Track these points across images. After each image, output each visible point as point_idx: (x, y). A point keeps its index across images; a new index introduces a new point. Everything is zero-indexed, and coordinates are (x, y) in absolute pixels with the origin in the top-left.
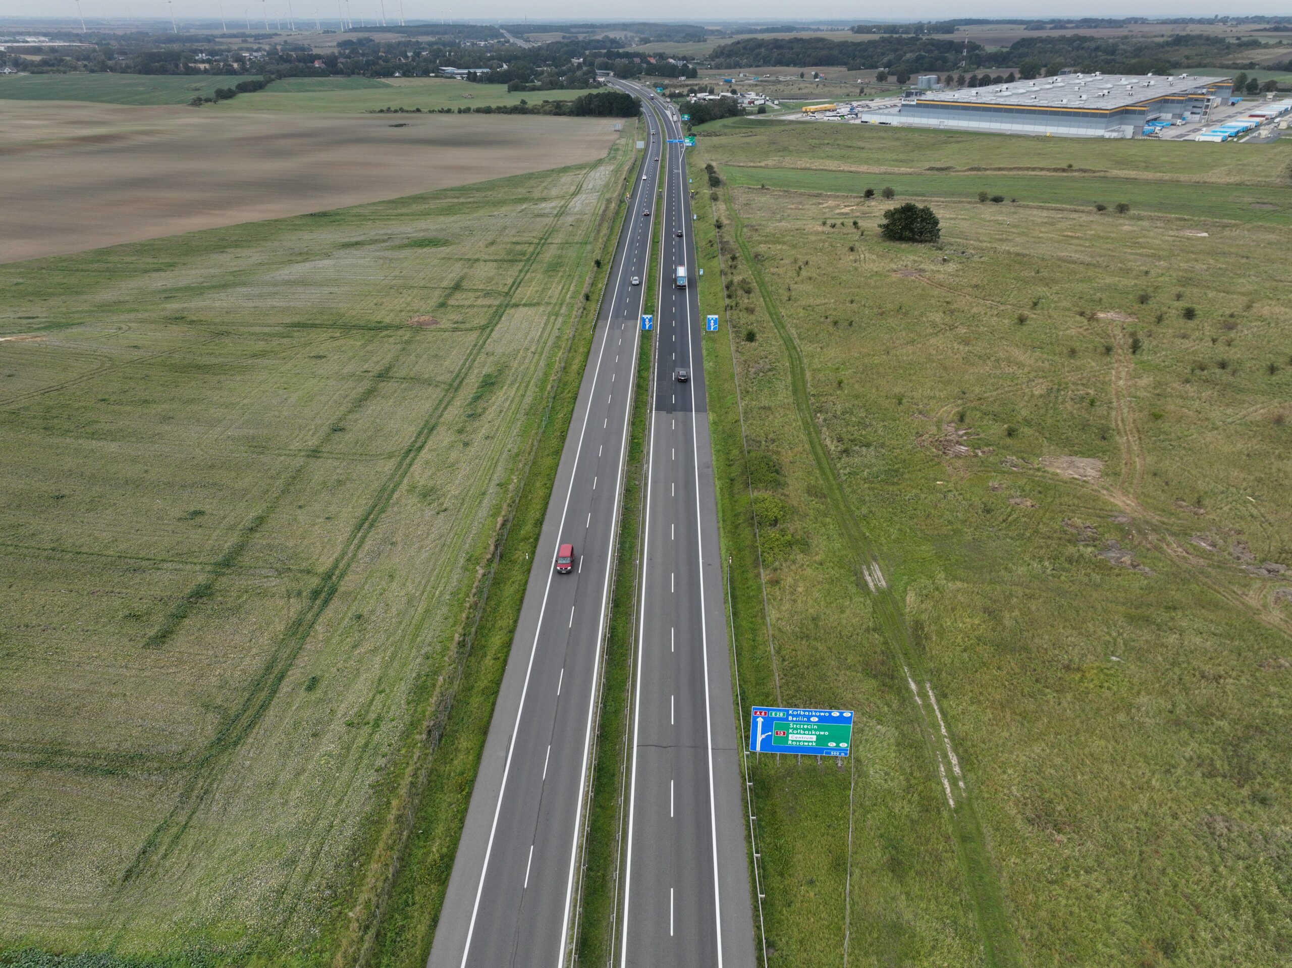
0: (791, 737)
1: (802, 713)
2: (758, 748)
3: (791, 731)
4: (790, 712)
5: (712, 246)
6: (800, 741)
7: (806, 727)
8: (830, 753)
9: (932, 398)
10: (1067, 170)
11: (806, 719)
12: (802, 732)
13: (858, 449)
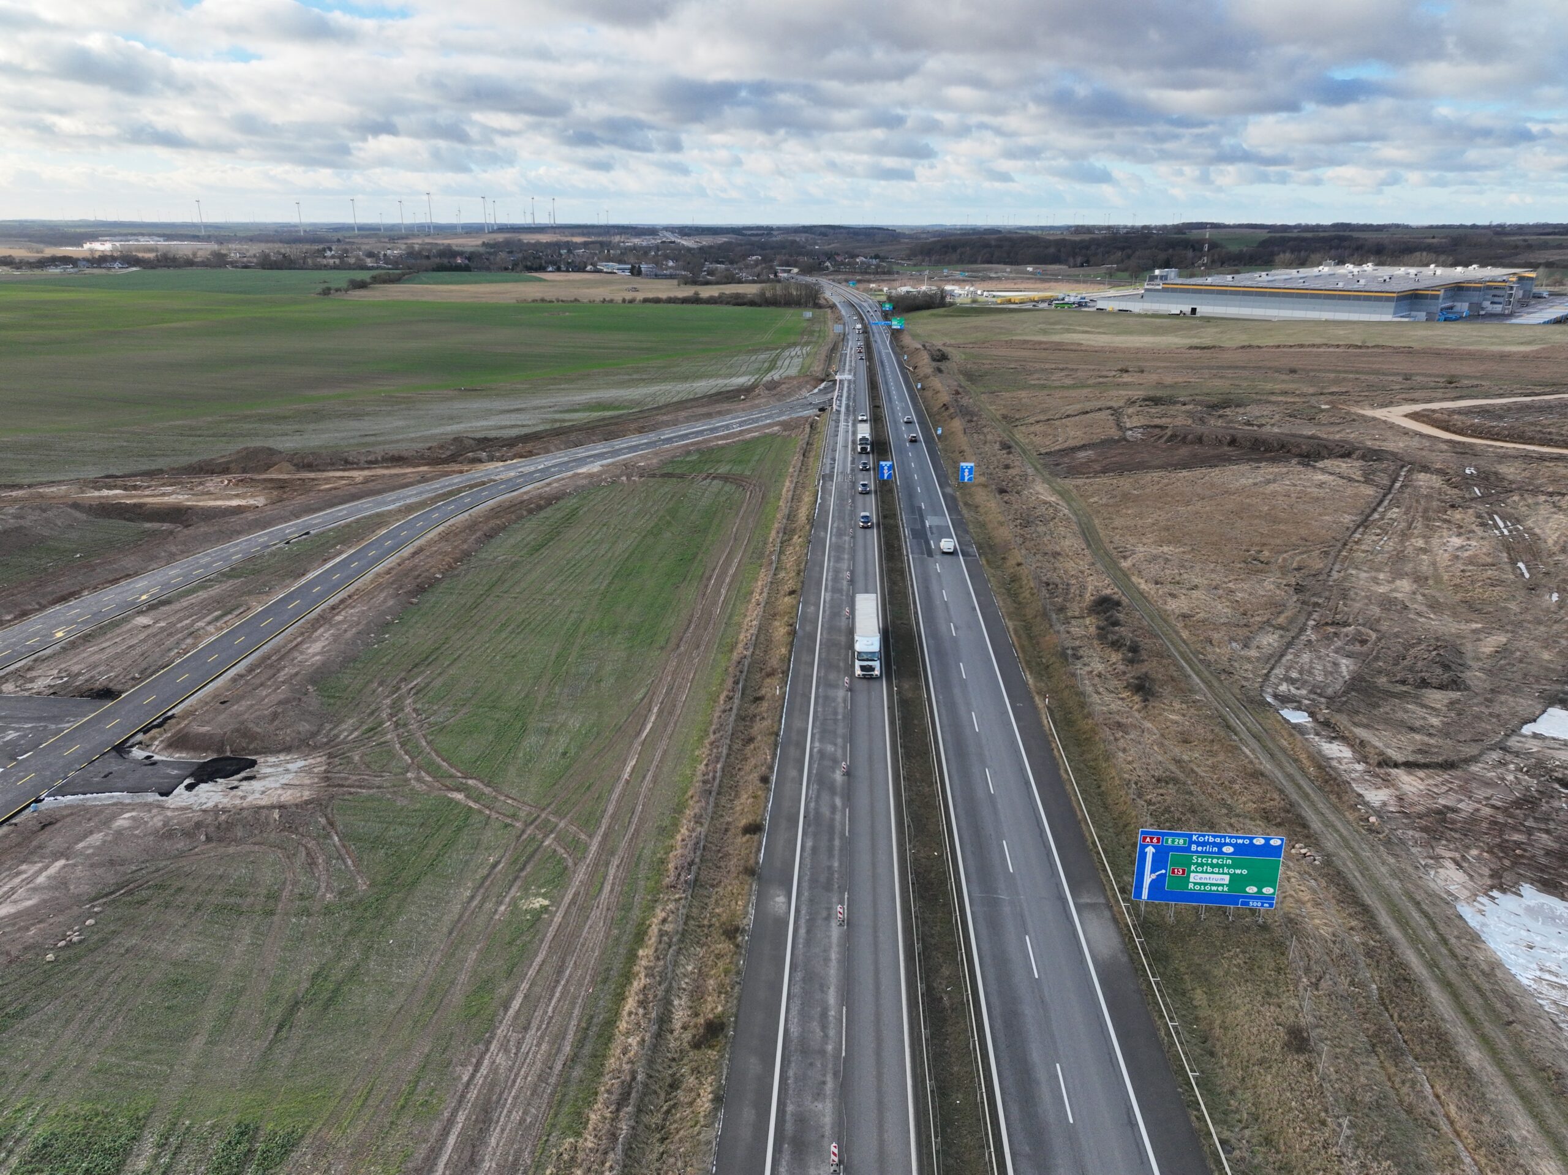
0: (1194, 878)
1: (1211, 840)
2: (1145, 895)
3: (1193, 868)
4: (1194, 838)
5: (947, 409)
6: (1205, 884)
7: (1215, 861)
8: (1247, 904)
9: (1264, 545)
10: (1360, 347)
11: (1216, 849)
12: (1209, 869)
13: (1184, 591)
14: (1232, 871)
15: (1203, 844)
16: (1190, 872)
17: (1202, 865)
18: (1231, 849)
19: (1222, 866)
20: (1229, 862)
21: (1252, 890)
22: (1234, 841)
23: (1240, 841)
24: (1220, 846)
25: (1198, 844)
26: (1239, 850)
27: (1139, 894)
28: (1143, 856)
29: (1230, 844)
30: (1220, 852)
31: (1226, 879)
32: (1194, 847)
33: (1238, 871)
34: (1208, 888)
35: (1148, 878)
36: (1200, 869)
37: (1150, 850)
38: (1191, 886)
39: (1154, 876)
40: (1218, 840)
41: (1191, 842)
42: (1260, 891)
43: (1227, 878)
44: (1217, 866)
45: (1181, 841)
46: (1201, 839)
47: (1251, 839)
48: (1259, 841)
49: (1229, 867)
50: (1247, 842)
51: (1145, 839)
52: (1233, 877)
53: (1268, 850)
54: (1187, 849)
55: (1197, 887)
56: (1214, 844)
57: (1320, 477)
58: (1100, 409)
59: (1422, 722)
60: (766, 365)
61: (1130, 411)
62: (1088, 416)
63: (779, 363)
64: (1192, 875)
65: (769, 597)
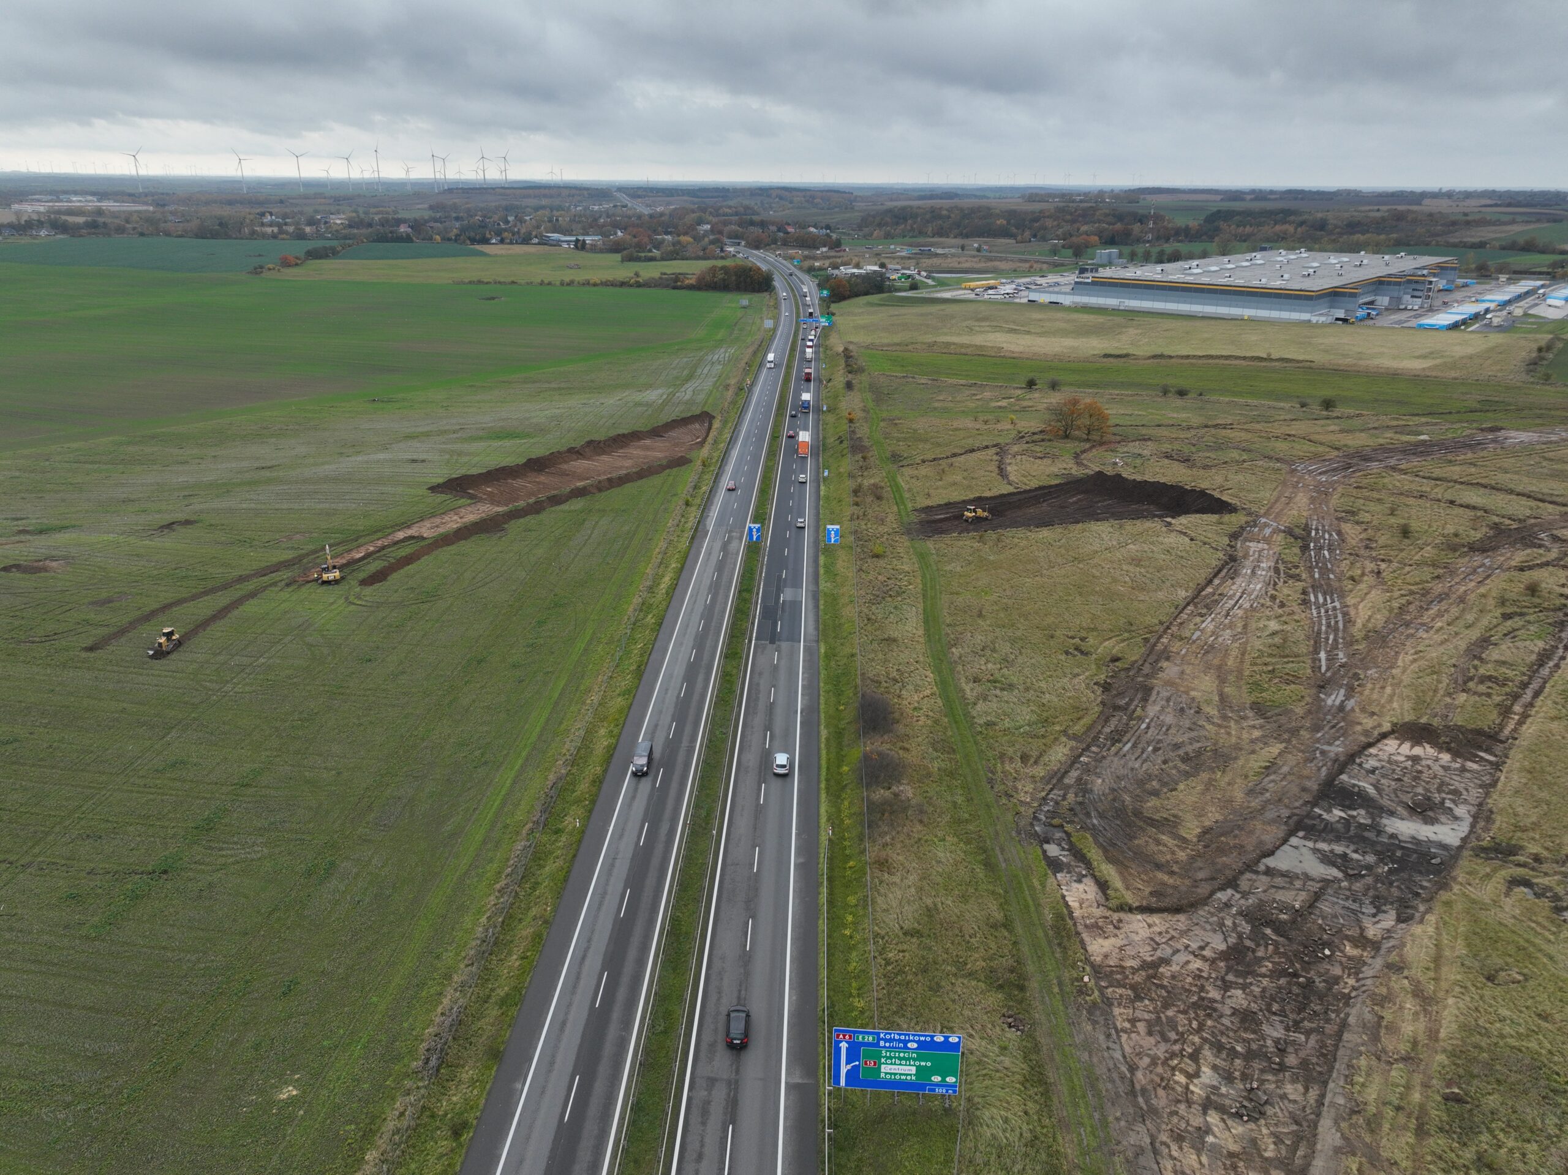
0: (884, 1068)
1: (897, 1037)
2: (843, 1082)
3: (883, 1060)
4: (882, 1035)
5: (841, 442)
6: (895, 1074)
7: (902, 1055)
8: (934, 1090)
9: (1093, 630)
10: (1265, 359)
11: (901, 1045)
12: (898, 1062)
13: (998, 692)
14: (917, 1063)
15: (890, 1040)
16: (880, 1064)
17: (890, 1058)
18: (915, 1045)
19: (909, 1059)
20: (915, 1055)
21: (937, 1079)
22: (917, 1038)
23: (922, 1039)
24: (905, 1042)
25: (886, 1041)
26: (922, 1045)
27: (837, 1081)
28: (838, 1050)
29: (914, 1041)
30: (906, 1047)
31: (913, 1070)
32: (882, 1043)
33: (923, 1064)
34: (897, 1077)
35: (844, 1069)
36: (889, 1061)
37: (844, 1046)
38: (882, 1075)
39: (849, 1067)
40: (903, 1037)
41: (879, 1039)
42: (944, 1080)
43: (914, 1068)
44: (904, 1058)
45: (871, 1038)
46: (888, 1037)
47: (932, 1037)
48: (939, 1039)
49: (914, 1060)
50: (928, 1039)
51: (838, 1036)
52: (918, 1068)
53: (946, 1045)
54: (877, 1045)
55: (888, 1077)
56: (900, 1041)
57: (1172, 539)
58: (987, 447)
59: (1169, 857)
60: (686, 372)
61: (1015, 448)
62: (973, 455)
63: (699, 371)
64: (883, 1066)
65: (604, 697)
